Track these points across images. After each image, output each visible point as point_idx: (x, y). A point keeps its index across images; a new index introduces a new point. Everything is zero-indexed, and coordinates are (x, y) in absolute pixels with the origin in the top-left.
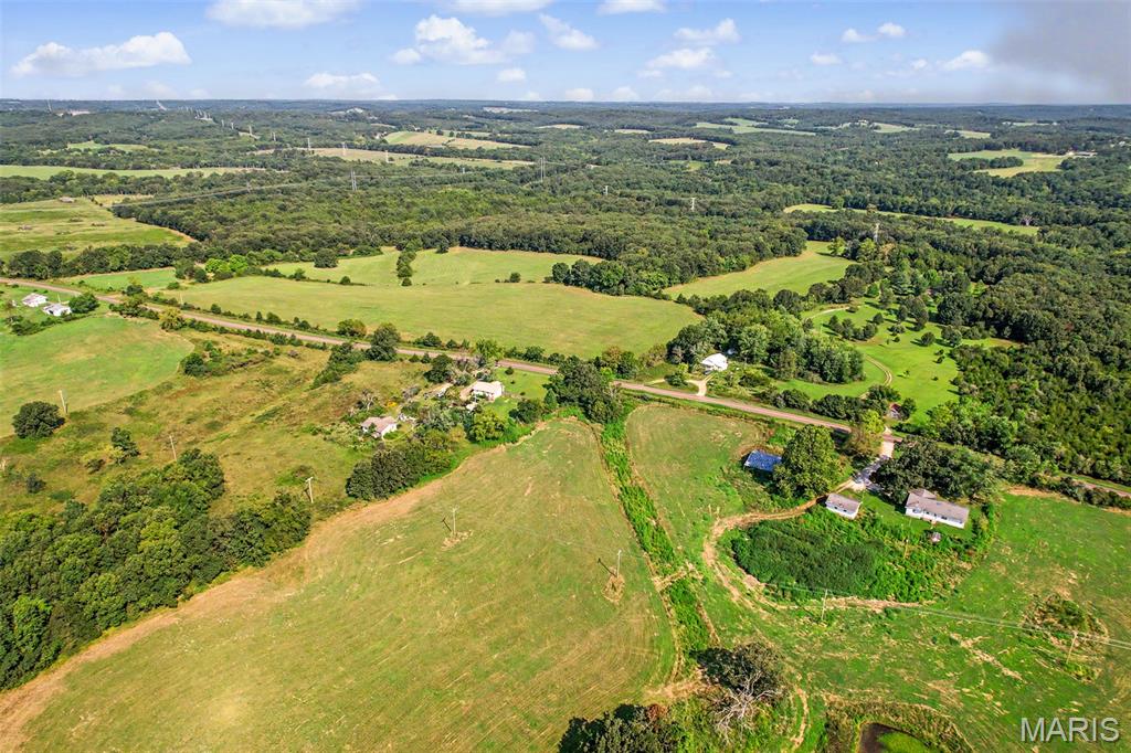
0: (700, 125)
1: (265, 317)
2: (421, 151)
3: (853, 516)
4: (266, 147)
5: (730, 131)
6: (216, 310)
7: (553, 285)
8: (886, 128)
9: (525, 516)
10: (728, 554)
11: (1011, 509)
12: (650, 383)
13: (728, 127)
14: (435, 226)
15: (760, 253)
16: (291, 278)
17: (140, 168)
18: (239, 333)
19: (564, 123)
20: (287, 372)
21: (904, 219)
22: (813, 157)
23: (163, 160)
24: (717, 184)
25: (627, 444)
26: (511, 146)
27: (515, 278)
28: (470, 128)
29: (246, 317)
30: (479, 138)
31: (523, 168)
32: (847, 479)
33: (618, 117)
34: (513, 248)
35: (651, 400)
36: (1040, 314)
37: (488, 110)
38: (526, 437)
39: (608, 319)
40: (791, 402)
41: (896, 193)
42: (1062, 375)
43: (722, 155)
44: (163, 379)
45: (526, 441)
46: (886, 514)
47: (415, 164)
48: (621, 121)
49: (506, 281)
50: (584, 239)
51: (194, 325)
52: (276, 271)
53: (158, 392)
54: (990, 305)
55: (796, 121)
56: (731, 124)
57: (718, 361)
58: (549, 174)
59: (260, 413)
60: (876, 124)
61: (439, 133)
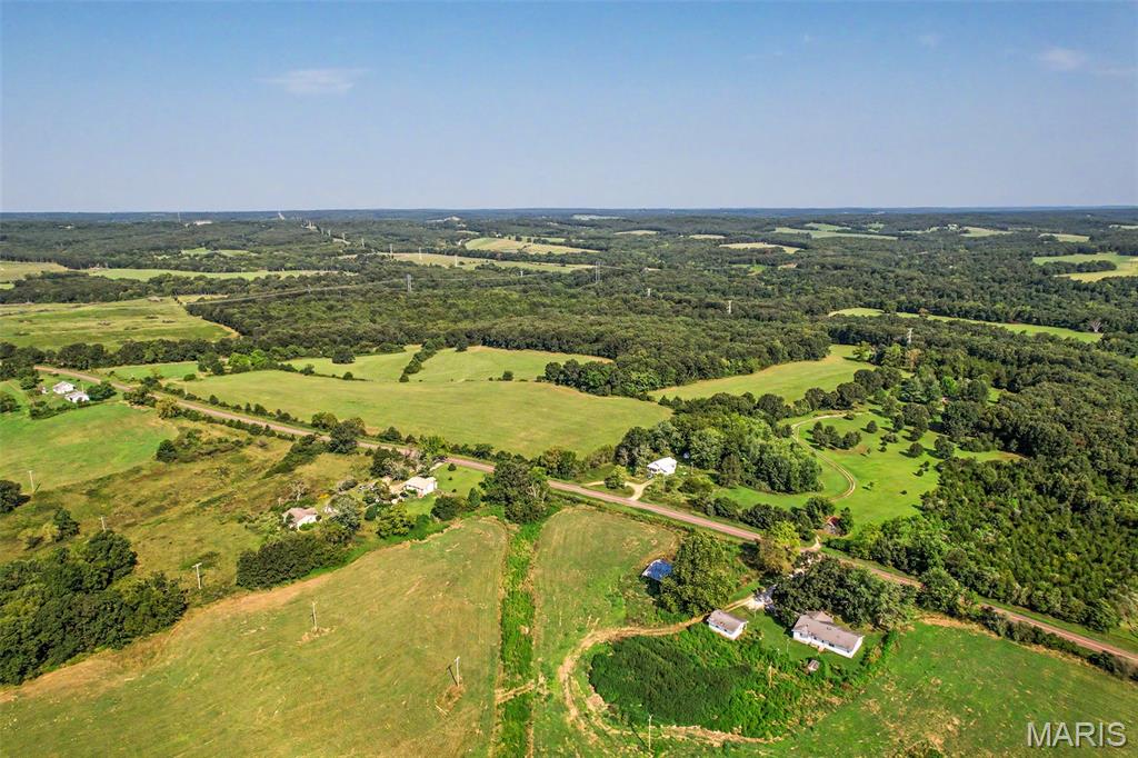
0: (778, 230)
1: (253, 409)
2: (493, 256)
3: (733, 636)
4: (352, 252)
5: (808, 236)
6: (213, 401)
7: (544, 384)
8: (976, 232)
9: (396, 616)
10: (586, 668)
11: (916, 639)
12: (586, 485)
13: (806, 232)
14: (466, 325)
15: (774, 356)
16: (302, 372)
17: (233, 271)
18: (223, 422)
19: (642, 229)
20: (248, 461)
21: (951, 323)
22: (885, 261)
23: (252, 265)
24: (770, 287)
25: (536, 547)
26: (580, 250)
27: (508, 377)
28: (550, 234)
29: (237, 408)
30: (554, 244)
31: (579, 271)
32: (748, 595)
33: (697, 223)
34: (528, 348)
35: (579, 502)
36: (1047, 427)
37: (577, 217)
38: (436, 534)
39: (578, 419)
40: (722, 511)
41: (961, 297)
42: (1052, 494)
43: (789, 259)
44: (136, 464)
45: (435, 539)
46: (771, 636)
47: (482, 267)
48: (699, 227)
49: (499, 379)
50: (597, 340)
51: (188, 414)
52: (289, 365)
53: (125, 476)
54: (998, 416)
55: (882, 226)
56: (812, 229)
57: (667, 465)
58: (604, 278)
59: (205, 499)
60: (966, 228)
61: (518, 239)
